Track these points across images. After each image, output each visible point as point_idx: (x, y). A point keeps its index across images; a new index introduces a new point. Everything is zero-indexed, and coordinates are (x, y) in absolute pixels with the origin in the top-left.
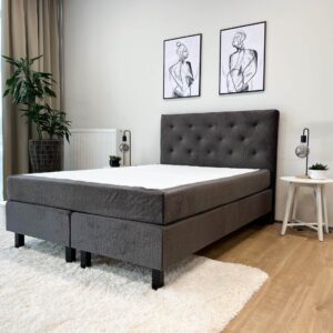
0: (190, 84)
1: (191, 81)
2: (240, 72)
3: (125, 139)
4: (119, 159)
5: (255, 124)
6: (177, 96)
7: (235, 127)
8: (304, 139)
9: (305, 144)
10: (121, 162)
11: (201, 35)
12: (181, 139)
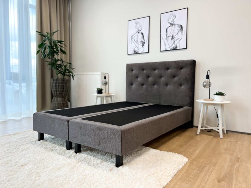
0: (143, 45)
1: (143, 44)
2: (173, 38)
3: (105, 78)
4: (102, 90)
5: (181, 68)
6: (136, 53)
7: (169, 71)
8: (208, 77)
9: (208, 80)
10: (103, 91)
11: (149, 17)
12: (137, 77)
